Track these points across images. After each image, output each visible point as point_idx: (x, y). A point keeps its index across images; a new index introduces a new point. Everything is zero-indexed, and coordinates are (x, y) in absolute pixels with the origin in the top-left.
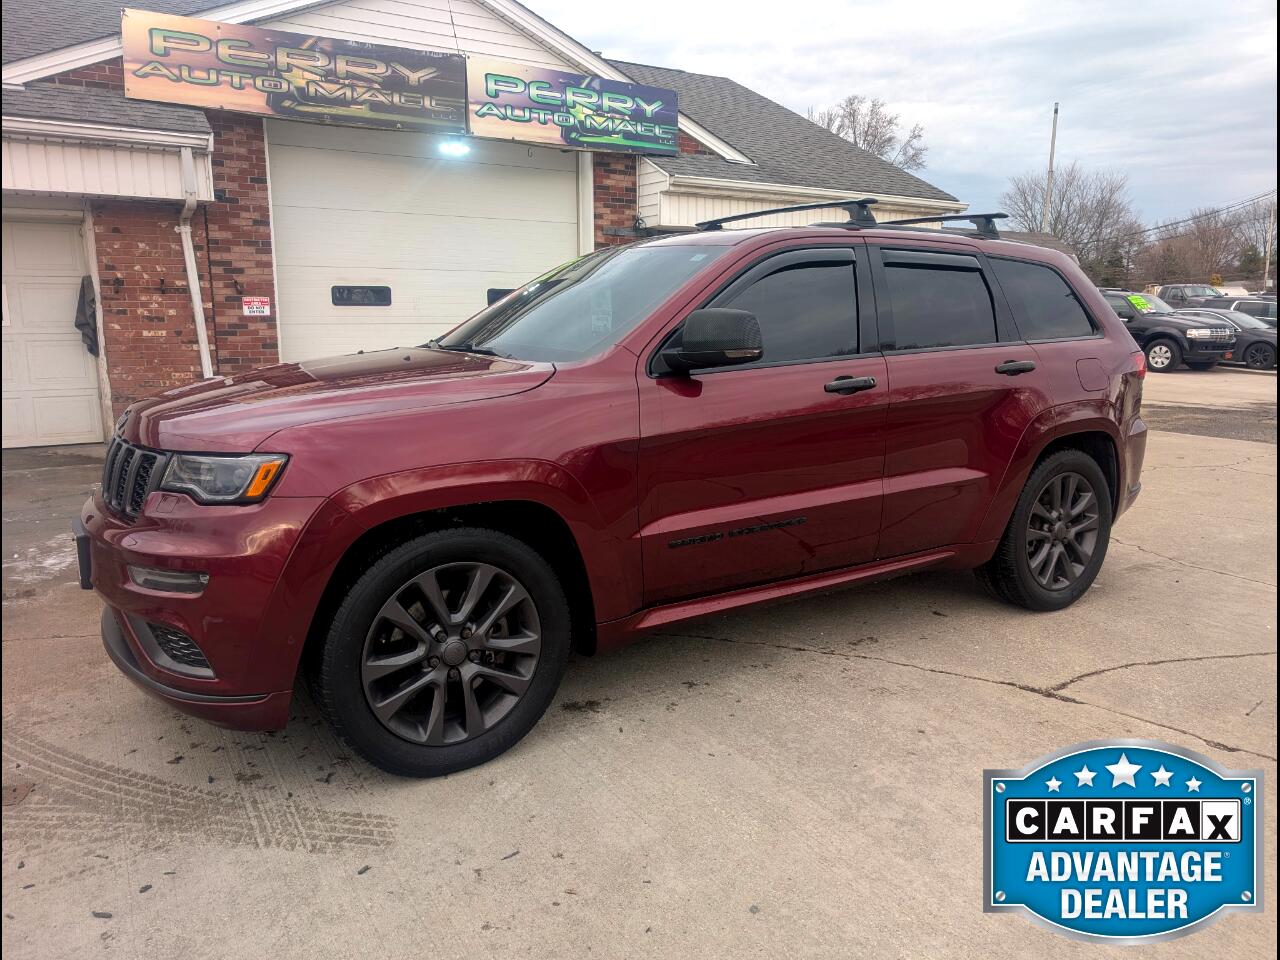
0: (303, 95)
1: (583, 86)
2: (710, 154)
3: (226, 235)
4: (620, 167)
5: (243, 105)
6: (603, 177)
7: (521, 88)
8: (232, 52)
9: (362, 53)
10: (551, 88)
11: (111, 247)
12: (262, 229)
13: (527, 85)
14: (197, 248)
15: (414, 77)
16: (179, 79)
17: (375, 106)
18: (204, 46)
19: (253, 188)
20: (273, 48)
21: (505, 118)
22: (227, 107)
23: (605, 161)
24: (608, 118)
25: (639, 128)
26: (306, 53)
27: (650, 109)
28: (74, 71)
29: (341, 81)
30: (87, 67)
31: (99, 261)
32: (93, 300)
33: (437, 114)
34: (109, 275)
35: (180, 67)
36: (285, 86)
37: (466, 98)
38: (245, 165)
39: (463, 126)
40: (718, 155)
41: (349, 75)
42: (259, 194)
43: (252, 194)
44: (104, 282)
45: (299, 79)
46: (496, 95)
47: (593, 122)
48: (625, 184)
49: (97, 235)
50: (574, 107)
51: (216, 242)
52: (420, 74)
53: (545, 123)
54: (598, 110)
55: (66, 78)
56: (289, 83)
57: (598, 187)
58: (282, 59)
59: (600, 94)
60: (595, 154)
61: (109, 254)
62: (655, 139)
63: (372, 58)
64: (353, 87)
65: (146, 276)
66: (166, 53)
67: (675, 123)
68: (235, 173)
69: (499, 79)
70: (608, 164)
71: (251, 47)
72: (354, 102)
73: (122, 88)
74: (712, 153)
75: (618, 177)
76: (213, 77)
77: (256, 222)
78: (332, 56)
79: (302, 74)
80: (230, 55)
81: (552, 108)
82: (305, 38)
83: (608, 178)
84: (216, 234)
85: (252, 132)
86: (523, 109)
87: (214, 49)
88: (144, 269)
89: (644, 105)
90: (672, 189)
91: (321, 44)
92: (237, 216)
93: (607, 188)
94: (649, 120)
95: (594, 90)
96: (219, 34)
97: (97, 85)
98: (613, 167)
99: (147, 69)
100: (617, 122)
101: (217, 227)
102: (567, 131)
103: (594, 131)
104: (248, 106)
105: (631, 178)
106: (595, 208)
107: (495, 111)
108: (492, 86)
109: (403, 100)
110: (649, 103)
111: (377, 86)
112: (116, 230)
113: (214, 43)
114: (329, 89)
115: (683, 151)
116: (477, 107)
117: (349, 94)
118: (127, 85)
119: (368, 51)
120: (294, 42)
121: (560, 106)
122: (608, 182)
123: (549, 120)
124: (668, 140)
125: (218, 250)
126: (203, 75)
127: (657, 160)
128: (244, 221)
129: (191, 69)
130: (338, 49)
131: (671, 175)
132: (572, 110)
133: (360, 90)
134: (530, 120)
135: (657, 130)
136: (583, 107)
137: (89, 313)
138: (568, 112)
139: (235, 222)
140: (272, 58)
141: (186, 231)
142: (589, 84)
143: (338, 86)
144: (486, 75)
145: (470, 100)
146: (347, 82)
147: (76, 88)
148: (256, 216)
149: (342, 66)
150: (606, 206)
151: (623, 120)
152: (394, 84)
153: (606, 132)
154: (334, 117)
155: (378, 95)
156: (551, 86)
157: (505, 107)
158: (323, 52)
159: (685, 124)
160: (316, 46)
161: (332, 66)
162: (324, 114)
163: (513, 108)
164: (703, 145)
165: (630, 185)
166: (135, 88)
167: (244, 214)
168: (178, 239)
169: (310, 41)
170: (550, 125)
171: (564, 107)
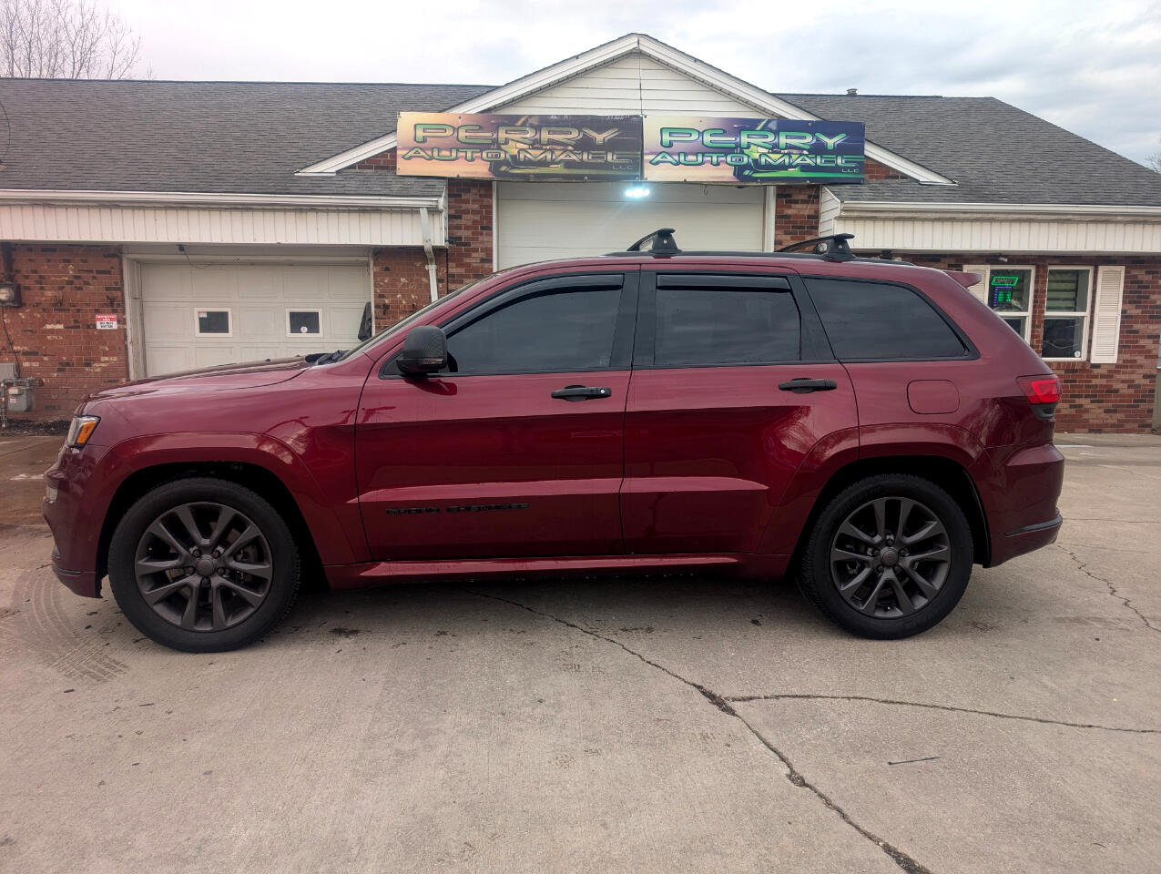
0: (516, 162)
1: (759, 128)
2: (902, 178)
3: (462, 271)
4: (801, 197)
5: (473, 173)
6: (783, 206)
7: (695, 136)
8: (468, 134)
9: (561, 124)
10: (725, 133)
11: (383, 282)
12: (486, 265)
13: (701, 134)
14: (439, 281)
15: (600, 138)
16: (431, 158)
17: (568, 164)
18: (449, 132)
19: (482, 234)
20: (496, 129)
21: (678, 163)
22: (462, 175)
23: (787, 192)
24: (785, 154)
25: (819, 160)
26: (520, 128)
27: (831, 142)
28: (368, 159)
29: (544, 147)
30: (374, 156)
31: (375, 292)
32: (371, 319)
33: (617, 165)
34: (380, 301)
35: (432, 150)
36: (503, 155)
37: (642, 150)
38: (477, 217)
39: (639, 174)
40: (911, 178)
41: (551, 142)
42: (486, 239)
43: (480, 238)
44: (376, 307)
45: (512, 149)
46: (671, 145)
47: (768, 159)
48: (807, 213)
49: (375, 273)
50: (748, 147)
51: (453, 276)
52: (604, 135)
53: (718, 164)
54: (775, 148)
55: (362, 165)
56: (506, 152)
57: (779, 217)
58: (502, 135)
59: (776, 133)
60: (779, 187)
61: (381, 286)
62: (837, 169)
63: (568, 127)
64: (552, 151)
65: (404, 302)
66: (425, 140)
67: (861, 150)
68: (470, 223)
69: (672, 131)
70: (790, 196)
71: (481, 128)
72: (553, 162)
73: (395, 168)
74: (905, 177)
75: (799, 206)
76: (454, 154)
77: (483, 260)
78: (538, 129)
79: (515, 143)
80: (466, 137)
81: (726, 151)
82: (518, 117)
83: (790, 207)
84: (454, 270)
85: (482, 192)
86: (696, 154)
87: (456, 134)
88: (403, 296)
89: (825, 139)
90: (843, 214)
91: (530, 121)
92: (470, 256)
93: (788, 217)
94: (830, 152)
95: (771, 131)
96: (460, 122)
97: (382, 168)
98: (794, 197)
99: (412, 153)
100: (794, 157)
101: (454, 265)
102: (739, 170)
103: (769, 167)
104: (476, 173)
105: (814, 206)
106: (776, 235)
107: (669, 159)
108: (667, 138)
109: (590, 158)
110: (831, 136)
111: (570, 148)
112: (387, 269)
113: (456, 129)
114: (535, 154)
115: (871, 177)
116: (652, 157)
117: (549, 157)
118: (398, 166)
119: (566, 121)
120: (511, 122)
121: (734, 148)
122: (789, 212)
123: (722, 161)
124: (852, 169)
125: (454, 282)
126: (447, 153)
127: (836, 188)
128: (474, 259)
129: (439, 150)
130: (544, 122)
131: (842, 202)
132: (746, 151)
133: (557, 153)
134: (702, 163)
135: (839, 161)
136: (756, 147)
137: (366, 328)
138: (742, 153)
139: (467, 260)
140: (495, 136)
141: (432, 268)
142: (766, 125)
143: (542, 151)
144: (661, 130)
145: (645, 151)
146: (548, 147)
147: (369, 171)
148: (483, 255)
149: (545, 136)
150: (786, 233)
151: (801, 155)
152: (585, 145)
153: (783, 167)
154: (537, 176)
155: (571, 155)
156: (725, 131)
157: (679, 154)
158: (532, 126)
159: (872, 152)
160: (527, 122)
161: (538, 136)
162: (530, 174)
163: (686, 154)
164: (894, 170)
165: (812, 213)
166: (404, 167)
167: (474, 255)
168: (427, 274)
169: (523, 119)
170: (722, 165)
171: (738, 149)
